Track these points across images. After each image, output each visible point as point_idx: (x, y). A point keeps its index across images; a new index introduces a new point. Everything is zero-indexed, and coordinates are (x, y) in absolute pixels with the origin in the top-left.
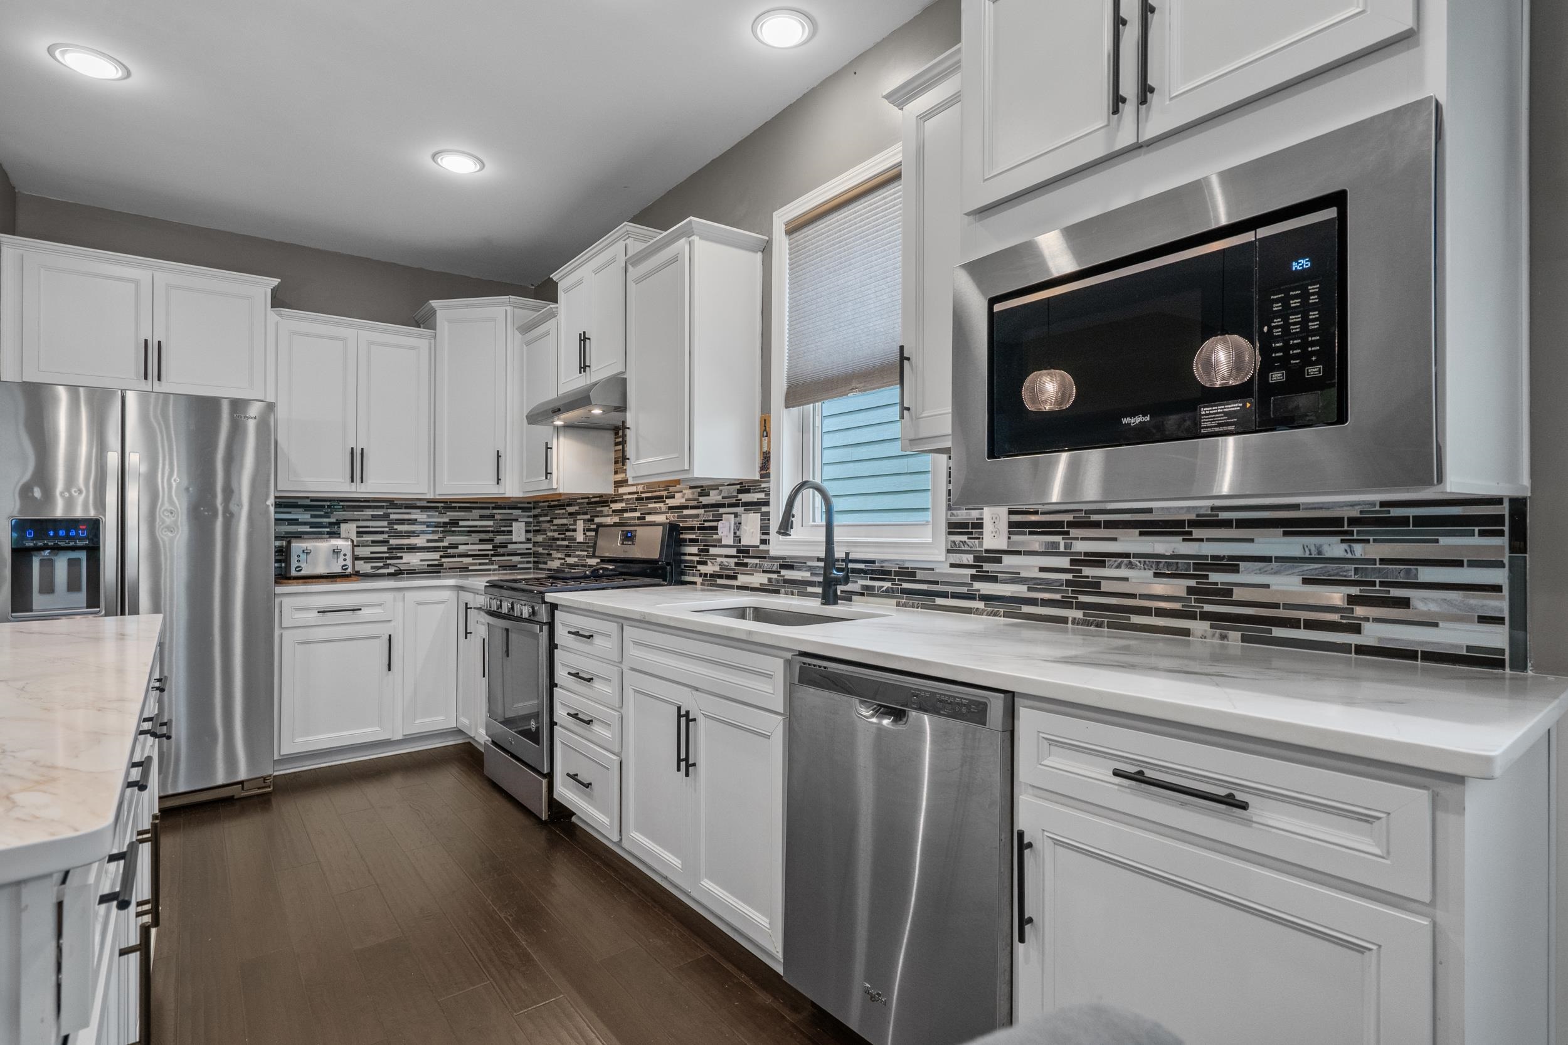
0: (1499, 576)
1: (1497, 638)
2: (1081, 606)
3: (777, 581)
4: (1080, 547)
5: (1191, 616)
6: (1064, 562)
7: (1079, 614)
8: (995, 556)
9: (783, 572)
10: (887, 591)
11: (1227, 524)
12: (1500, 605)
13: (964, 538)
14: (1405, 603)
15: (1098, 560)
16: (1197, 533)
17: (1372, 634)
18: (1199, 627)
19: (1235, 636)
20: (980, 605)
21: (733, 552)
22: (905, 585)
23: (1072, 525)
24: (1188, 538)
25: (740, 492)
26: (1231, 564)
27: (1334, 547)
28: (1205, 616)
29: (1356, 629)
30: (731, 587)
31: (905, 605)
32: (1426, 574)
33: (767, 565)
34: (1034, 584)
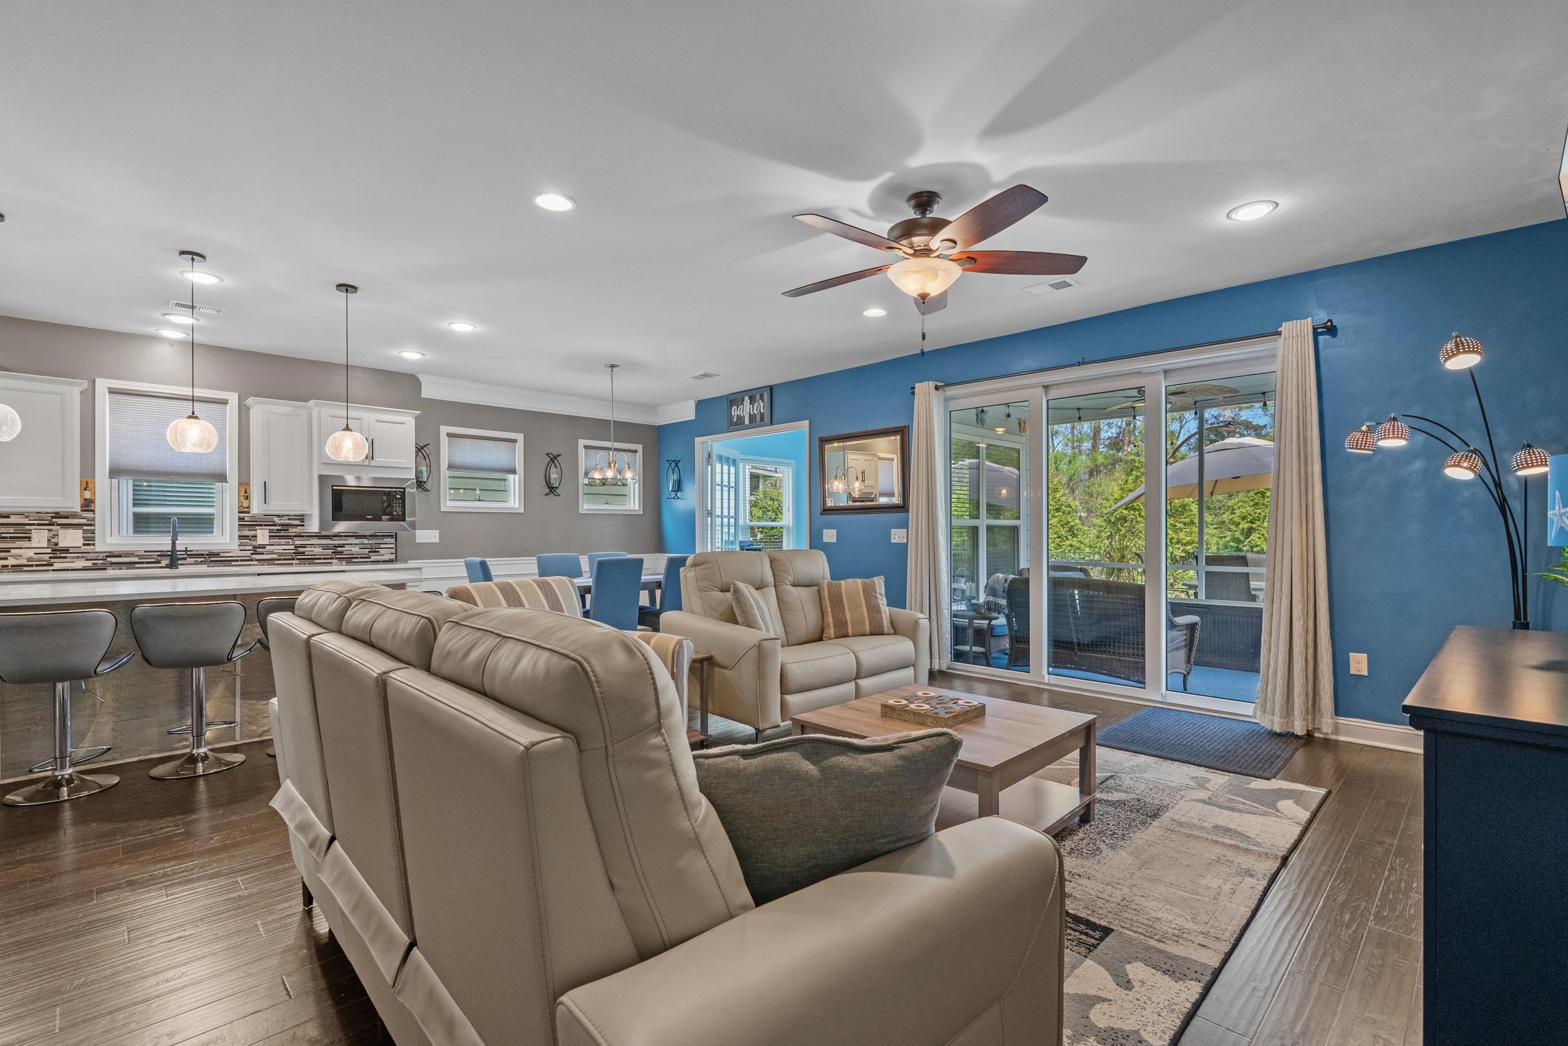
0: (393, 546)
1: (393, 557)
2: (298, 559)
3: (104, 564)
4: (297, 542)
5: (333, 559)
6: (293, 547)
7: (298, 562)
8: (263, 546)
9: (109, 559)
10: (201, 561)
11: (342, 536)
12: (393, 551)
13: (248, 541)
14: (378, 552)
15: (304, 546)
16: (334, 538)
17: (373, 558)
18: (335, 561)
19: (344, 562)
20: (256, 563)
21: (49, 551)
22: (212, 559)
23: (294, 536)
24: (331, 539)
25: (52, 517)
26: (343, 546)
27: (365, 541)
28: (336, 558)
29: (370, 558)
30: (49, 570)
31: (213, 566)
32: (382, 546)
33: (90, 556)
34: (280, 554)
